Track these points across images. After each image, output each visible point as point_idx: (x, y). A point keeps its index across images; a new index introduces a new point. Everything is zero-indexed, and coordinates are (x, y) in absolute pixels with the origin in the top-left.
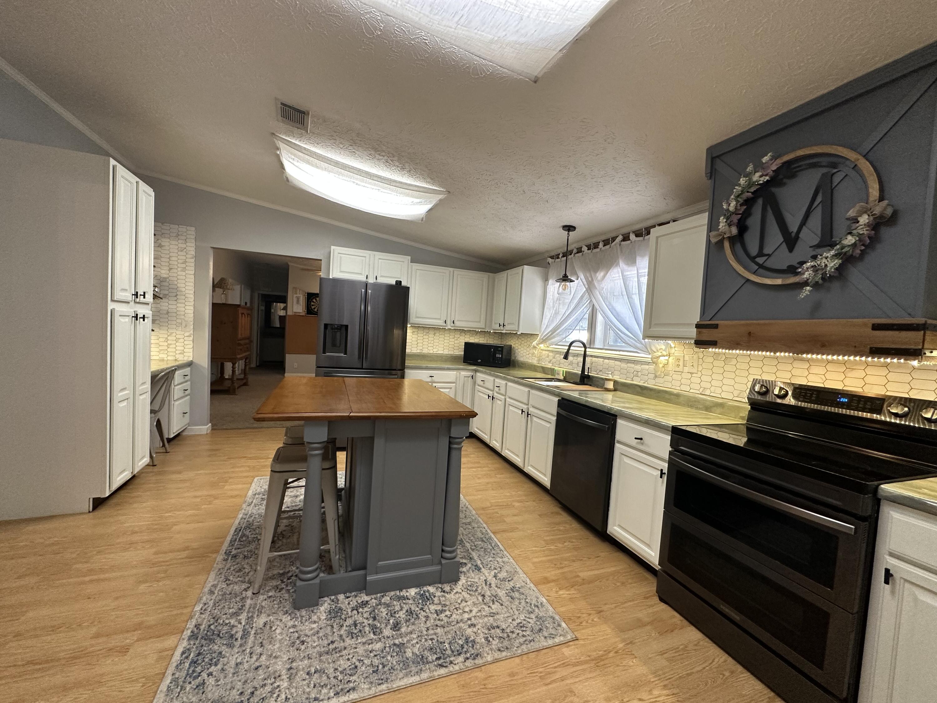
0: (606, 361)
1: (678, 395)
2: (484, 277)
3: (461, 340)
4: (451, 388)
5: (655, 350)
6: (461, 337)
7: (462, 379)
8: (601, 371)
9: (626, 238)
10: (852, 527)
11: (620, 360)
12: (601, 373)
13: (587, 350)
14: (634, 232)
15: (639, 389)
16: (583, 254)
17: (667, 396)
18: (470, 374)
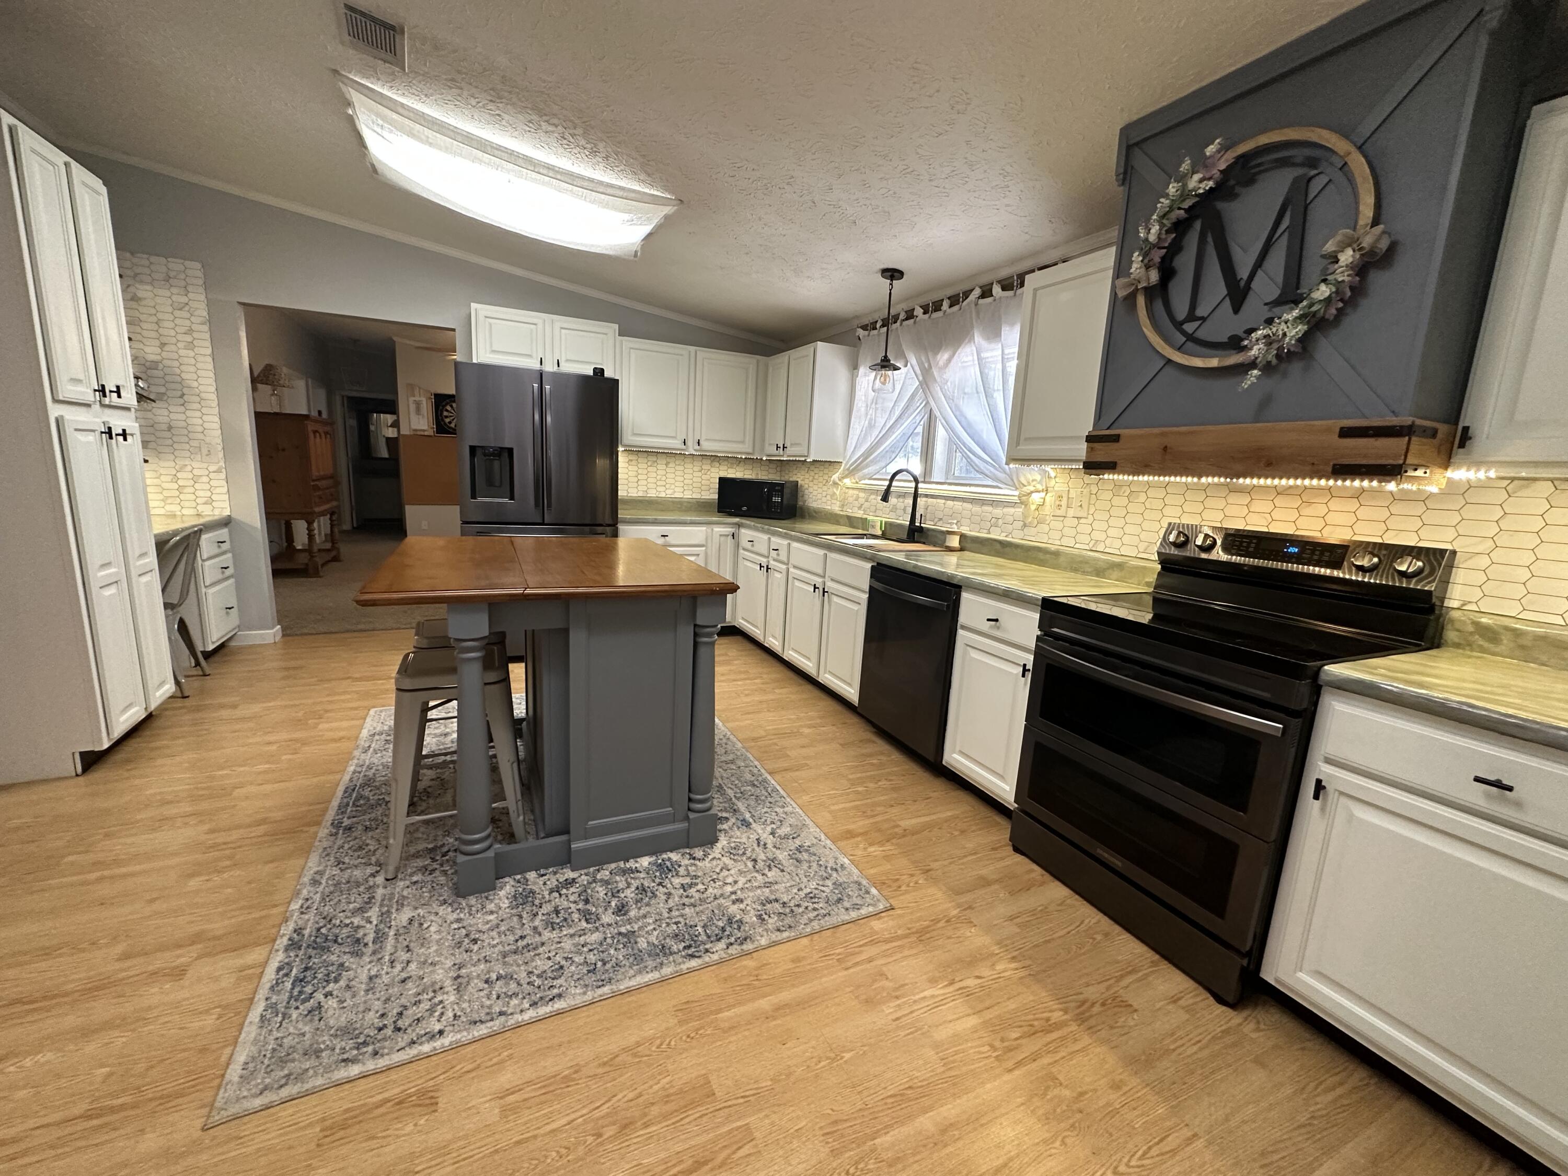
0: (950, 503)
1: (1057, 554)
2: (749, 361)
3: (712, 475)
4: (698, 555)
5: (1025, 482)
6: (713, 470)
7: (716, 538)
8: (941, 519)
9: (986, 293)
10: (1281, 726)
11: (972, 501)
12: (940, 523)
13: (920, 485)
14: (999, 282)
15: (998, 546)
16: (915, 322)
17: (1041, 556)
18: (729, 530)
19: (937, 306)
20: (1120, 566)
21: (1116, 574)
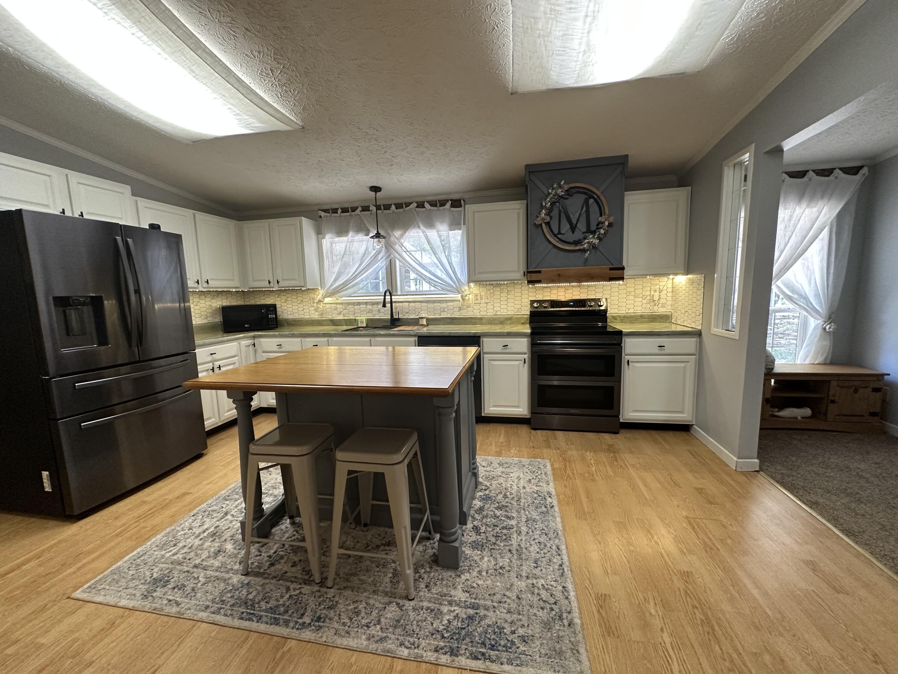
0: (412, 304)
1: (481, 319)
4: (234, 363)
5: (464, 290)
7: (243, 349)
8: (407, 313)
9: (421, 205)
11: (427, 302)
12: (408, 315)
13: (393, 297)
14: (428, 202)
15: (449, 320)
16: (371, 213)
17: (473, 321)
18: (250, 342)
19: (387, 207)
20: (510, 319)
21: (509, 322)
